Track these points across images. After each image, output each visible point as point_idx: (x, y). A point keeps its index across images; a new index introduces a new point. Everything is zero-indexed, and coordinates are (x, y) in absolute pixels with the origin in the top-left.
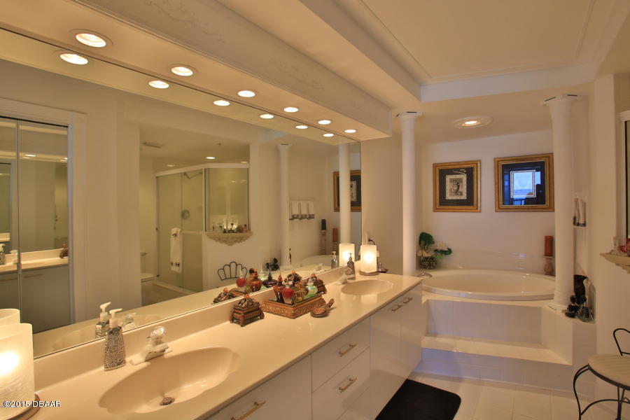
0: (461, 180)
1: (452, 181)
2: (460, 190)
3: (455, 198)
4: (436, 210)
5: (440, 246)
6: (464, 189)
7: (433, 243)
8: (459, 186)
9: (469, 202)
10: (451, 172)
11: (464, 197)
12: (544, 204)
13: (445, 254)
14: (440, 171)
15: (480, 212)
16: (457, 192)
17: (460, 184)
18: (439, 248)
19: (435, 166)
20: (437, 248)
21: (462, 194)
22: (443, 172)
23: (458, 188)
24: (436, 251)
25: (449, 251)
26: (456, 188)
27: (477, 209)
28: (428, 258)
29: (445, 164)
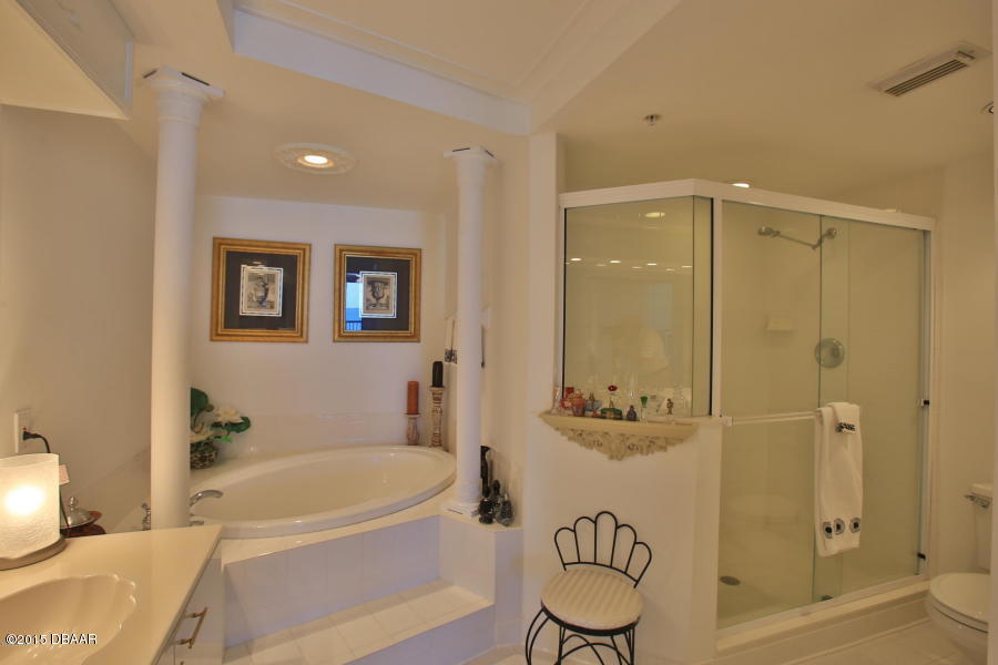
0: (272, 278)
1: (253, 277)
2: (270, 297)
3: (257, 313)
4: (216, 335)
5: (225, 414)
6: (277, 296)
7: (211, 408)
8: (266, 291)
9: (288, 321)
10: (251, 258)
11: (277, 312)
12: (407, 329)
13: (238, 432)
14: (229, 254)
15: (306, 342)
16: (262, 302)
17: (270, 287)
18: (224, 418)
19: (218, 243)
20: (220, 419)
21: (272, 307)
22: (233, 259)
23: (266, 294)
24: (217, 425)
25: (244, 425)
26: (261, 294)
27: (301, 335)
28: (200, 443)
29: (240, 242)
